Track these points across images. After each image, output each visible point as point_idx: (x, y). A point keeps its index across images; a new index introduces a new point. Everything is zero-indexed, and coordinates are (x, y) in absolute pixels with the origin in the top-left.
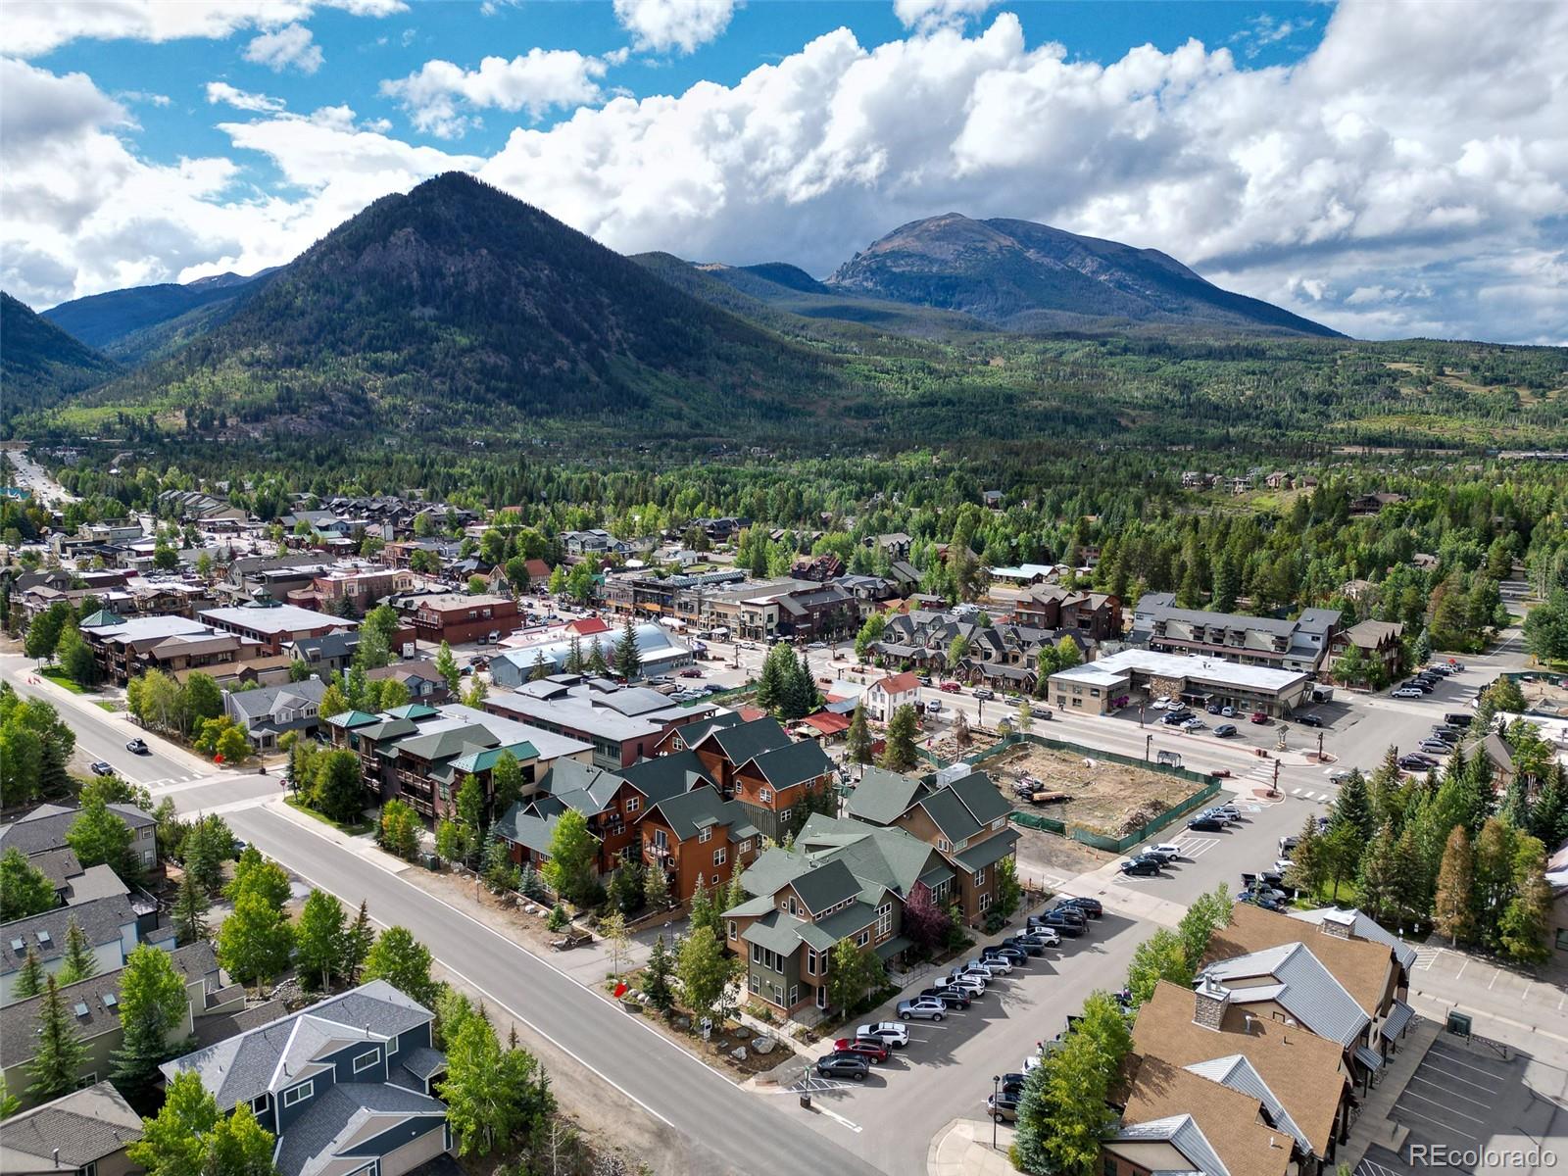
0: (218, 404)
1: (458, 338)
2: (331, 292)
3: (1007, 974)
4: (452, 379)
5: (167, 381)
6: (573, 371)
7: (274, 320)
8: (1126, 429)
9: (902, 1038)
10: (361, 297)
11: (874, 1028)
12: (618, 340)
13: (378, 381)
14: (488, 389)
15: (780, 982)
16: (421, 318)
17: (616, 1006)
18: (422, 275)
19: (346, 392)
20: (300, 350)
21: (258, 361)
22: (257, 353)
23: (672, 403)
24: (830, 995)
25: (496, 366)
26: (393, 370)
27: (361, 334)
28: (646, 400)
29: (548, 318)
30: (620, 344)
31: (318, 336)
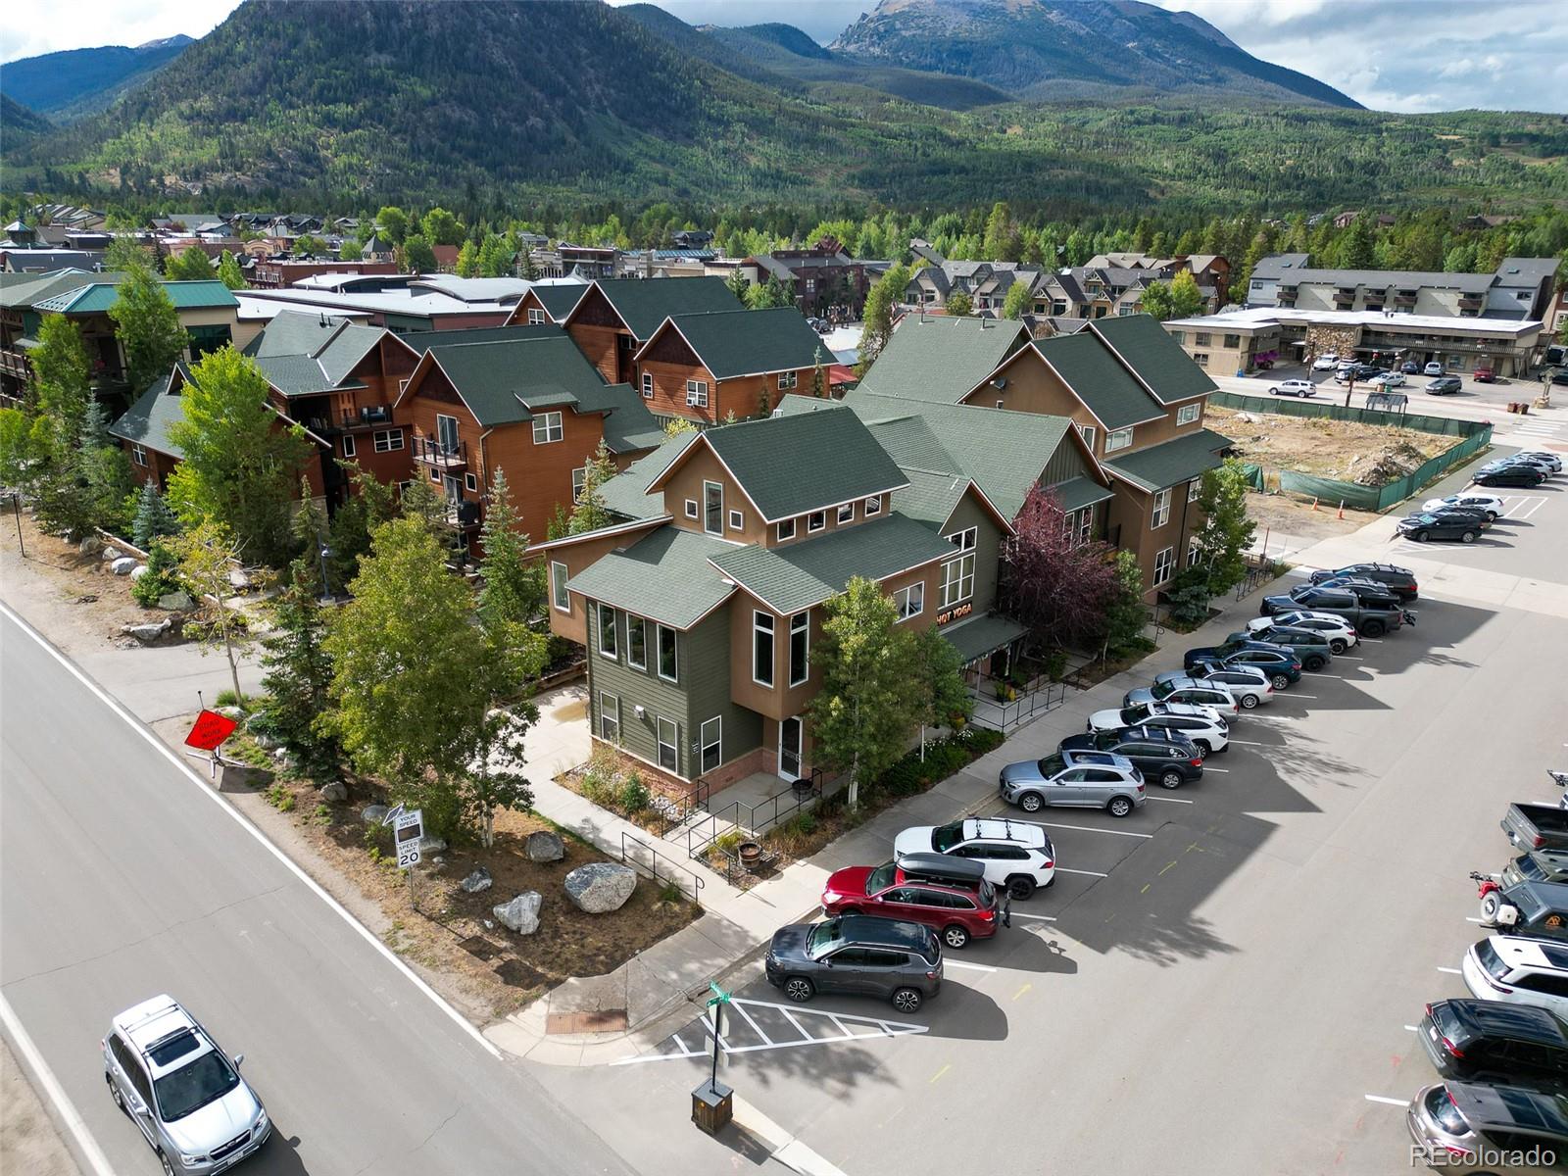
0: (156, 161)
1: (418, 89)
2: (276, 35)
3: (1260, 705)
4: (414, 136)
5: (102, 138)
6: (548, 130)
7: (215, 67)
8: (1154, 201)
9: (1035, 866)
10: (310, 41)
11: (948, 835)
12: (597, 97)
13: (331, 138)
14: (453, 148)
15: (671, 705)
16: (377, 66)
17: (200, 770)
18: (376, 16)
19: (296, 149)
20: (245, 101)
21: (199, 114)
22: (197, 105)
23: (657, 169)
24: (817, 742)
25: (461, 122)
26: (348, 125)
27: (310, 84)
28: (629, 163)
29: (520, 70)
30: (600, 101)
31: (262, 86)
